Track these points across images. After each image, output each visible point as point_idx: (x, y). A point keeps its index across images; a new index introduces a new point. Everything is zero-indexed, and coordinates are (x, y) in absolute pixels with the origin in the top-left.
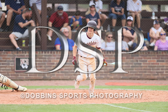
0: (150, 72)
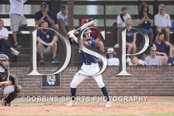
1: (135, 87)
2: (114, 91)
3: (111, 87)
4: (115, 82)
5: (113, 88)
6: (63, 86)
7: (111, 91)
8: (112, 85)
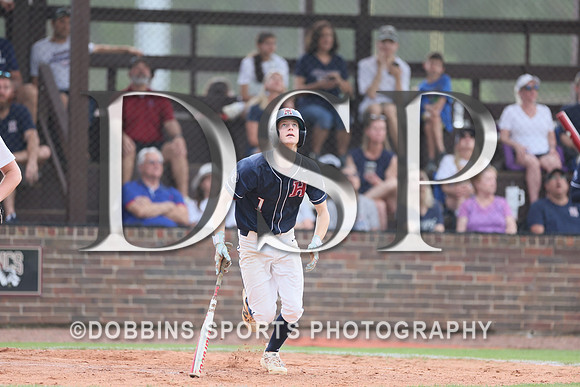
0: (442, 306)
6: (49, 290)
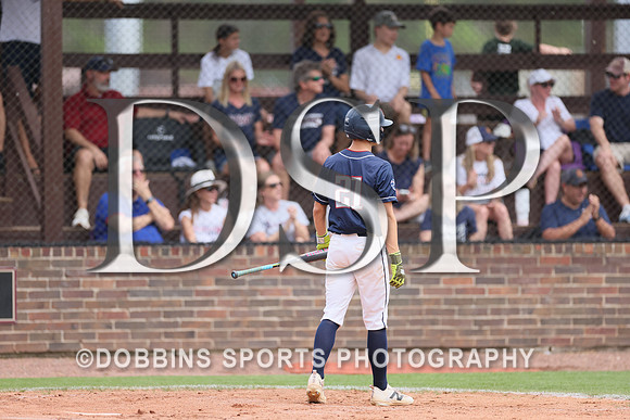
0: (452, 322)
1: (286, 319)
2: (210, 335)
3: (199, 320)
4: (213, 301)
5: (206, 325)
6: (24, 316)
7: (196, 335)
8: (200, 314)
